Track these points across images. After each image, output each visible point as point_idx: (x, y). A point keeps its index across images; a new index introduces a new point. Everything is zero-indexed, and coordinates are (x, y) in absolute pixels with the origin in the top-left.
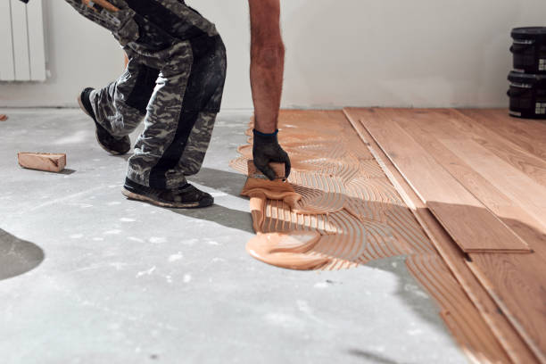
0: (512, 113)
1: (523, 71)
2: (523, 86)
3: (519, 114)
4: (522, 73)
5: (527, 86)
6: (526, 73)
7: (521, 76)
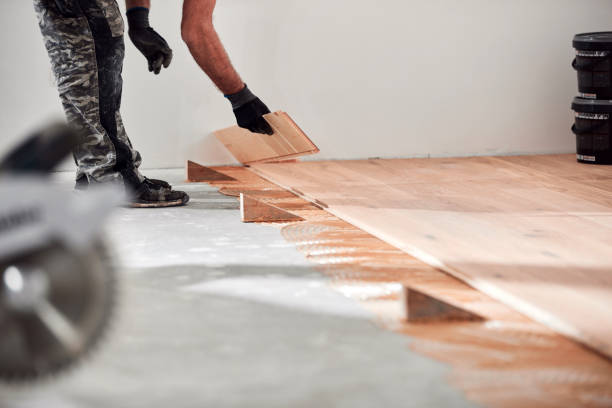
0: (582, 157)
1: (595, 96)
2: (596, 117)
3: (593, 159)
4: (592, 100)
5: (601, 118)
6: (598, 98)
7: (592, 102)
